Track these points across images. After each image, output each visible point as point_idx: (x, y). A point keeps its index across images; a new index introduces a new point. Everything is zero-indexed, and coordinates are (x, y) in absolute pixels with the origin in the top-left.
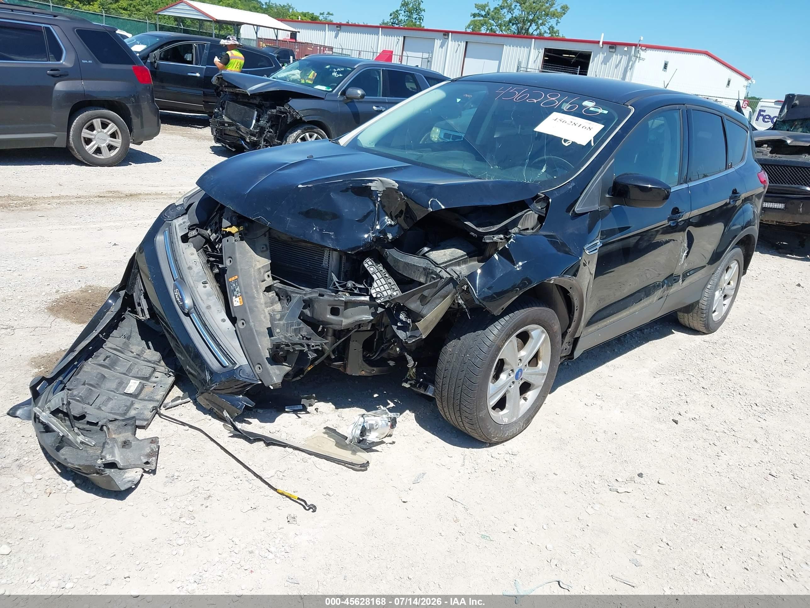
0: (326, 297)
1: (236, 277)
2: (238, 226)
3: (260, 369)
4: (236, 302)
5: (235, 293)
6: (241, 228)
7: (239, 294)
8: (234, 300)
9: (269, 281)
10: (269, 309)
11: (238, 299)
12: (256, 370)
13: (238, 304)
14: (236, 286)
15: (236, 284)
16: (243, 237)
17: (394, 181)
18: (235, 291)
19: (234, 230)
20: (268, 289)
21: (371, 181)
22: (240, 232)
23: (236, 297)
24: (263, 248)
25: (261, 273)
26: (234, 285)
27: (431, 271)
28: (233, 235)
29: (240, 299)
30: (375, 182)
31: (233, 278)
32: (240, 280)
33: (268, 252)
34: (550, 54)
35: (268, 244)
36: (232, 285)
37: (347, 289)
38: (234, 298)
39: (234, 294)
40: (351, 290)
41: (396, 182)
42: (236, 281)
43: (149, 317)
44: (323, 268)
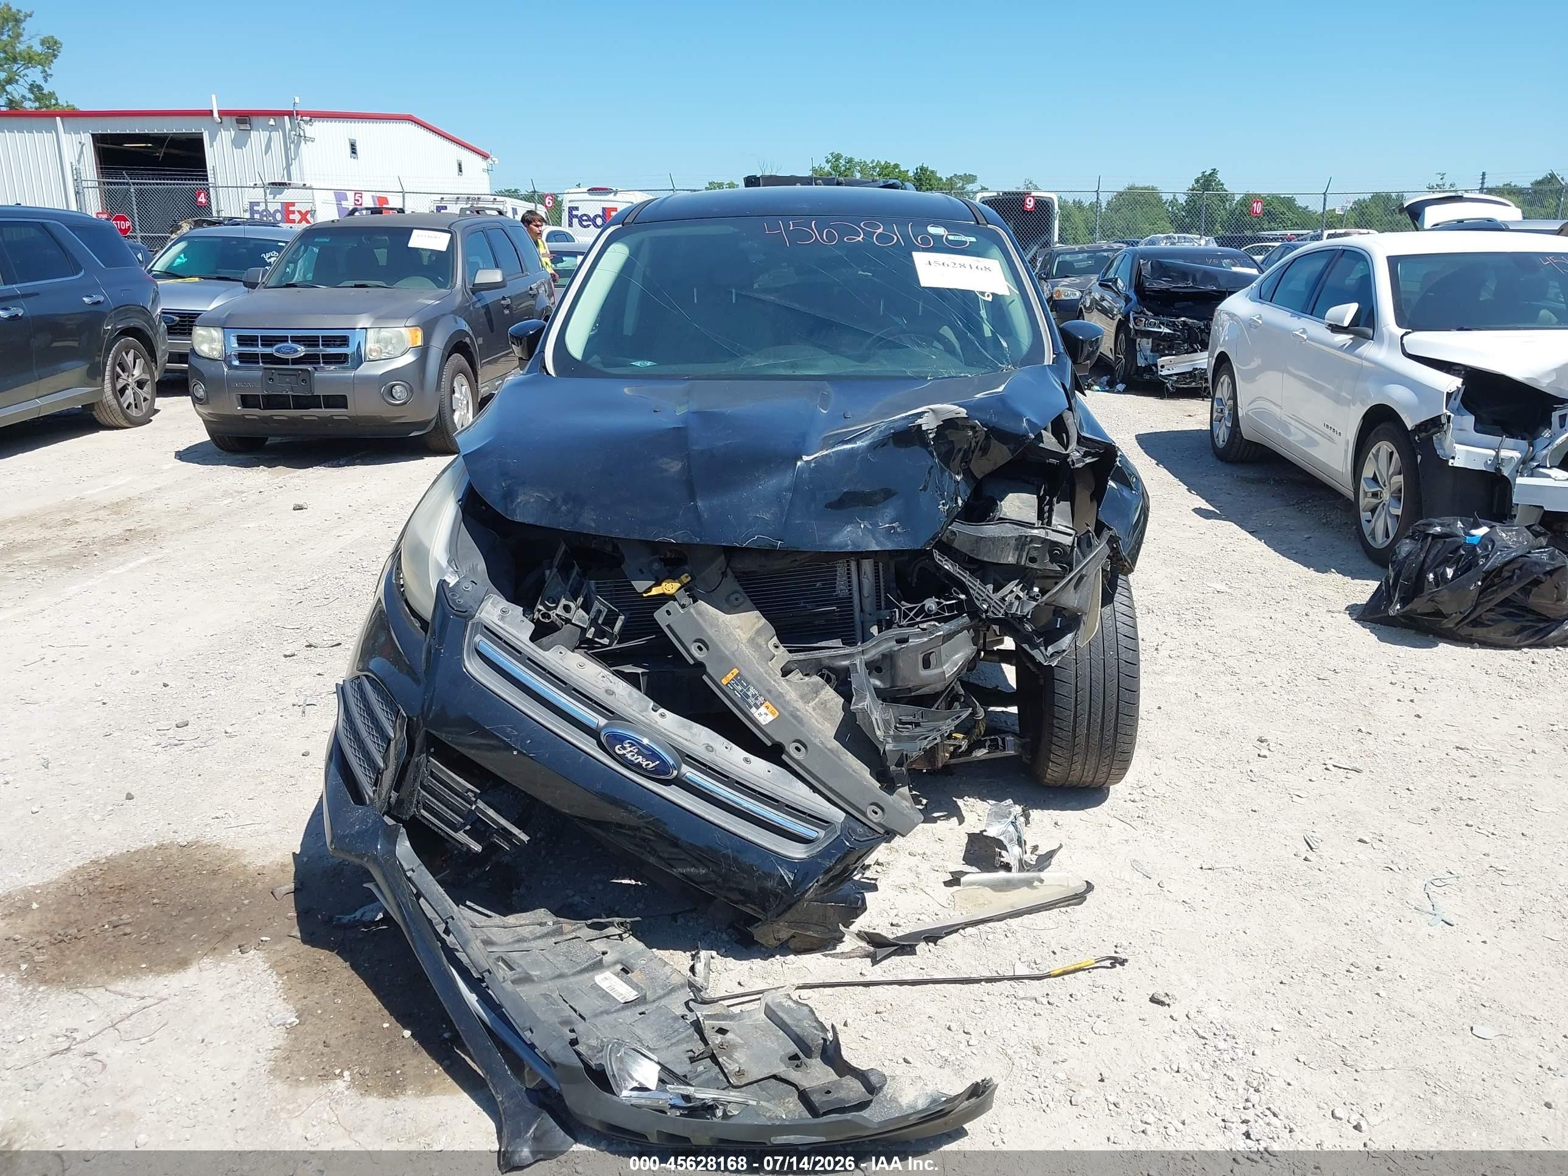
0: (913, 642)
1: (735, 671)
2: (674, 578)
3: (876, 813)
4: (764, 715)
5: (751, 701)
6: (685, 578)
7: (761, 699)
8: (756, 715)
9: (782, 655)
10: (812, 704)
11: (763, 709)
12: (871, 817)
13: (770, 718)
14: (745, 687)
15: (742, 685)
16: (692, 592)
17: (954, 404)
18: (748, 697)
19: (670, 587)
20: (785, 672)
21: (920, 415)
22: (686, 587)
23: (758, 708)
24: (737, 599)
25: (760, 647)
26: (740, 688)
27: (1028, 539)
28: (672, 597)
29: (767, 707)
30: (926, 414)
31: (730, 676)
32: (745, 673)
33: (749, 603)
34: (106, 146)
35: (740, 589)
36: (734, 689)
37: (927, 615)
38: (754, 710)
39: (748, 703)
40: (937, 613)
41: (960, 406)
42: (739, 678)
43: (528, 838)
44: (842, 599)
